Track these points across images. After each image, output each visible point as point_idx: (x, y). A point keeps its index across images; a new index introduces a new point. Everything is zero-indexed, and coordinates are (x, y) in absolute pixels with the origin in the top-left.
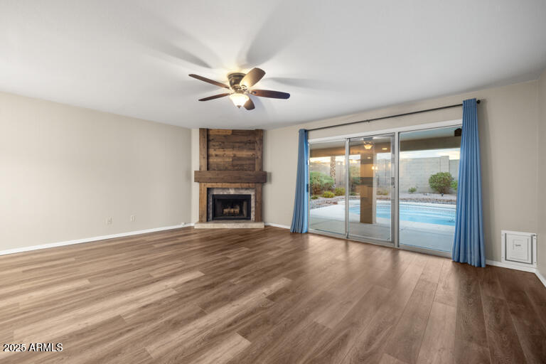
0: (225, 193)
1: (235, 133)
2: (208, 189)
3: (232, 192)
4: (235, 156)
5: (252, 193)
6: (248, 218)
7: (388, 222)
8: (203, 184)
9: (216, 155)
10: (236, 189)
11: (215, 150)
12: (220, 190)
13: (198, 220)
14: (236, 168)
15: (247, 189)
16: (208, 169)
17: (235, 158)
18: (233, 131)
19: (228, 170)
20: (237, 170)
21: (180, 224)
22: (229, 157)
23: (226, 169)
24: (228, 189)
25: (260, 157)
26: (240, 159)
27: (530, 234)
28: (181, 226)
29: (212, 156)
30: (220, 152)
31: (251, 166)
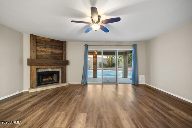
0: (46, 71)
1: (52, 40)
2: (37, 69)
3: (50, 70)
4: (52, 52)
5: (60, 70)
6: (58, 82)
7: (101, 77)
8: (33, 66)
9: (41, 51)
10: (52, 68)
11: (40, 48)
12: (43, 69)
13: (30, 87)
14: (53, 58)
15: (57, 68)
16: (36, 58)
17: (52, 53)
18: (51, 39)
19: (48, 59)
20: (53, 59)
21: (16, 92)
22: (49, 52)
23: (47, 58)
24: (48, 68)
25: (65, 54)
26: (54, 54)
27: (143, 76)
28: (18, 93)
29: (38, 51)
30: (44, 49)
31: (60, 58)
